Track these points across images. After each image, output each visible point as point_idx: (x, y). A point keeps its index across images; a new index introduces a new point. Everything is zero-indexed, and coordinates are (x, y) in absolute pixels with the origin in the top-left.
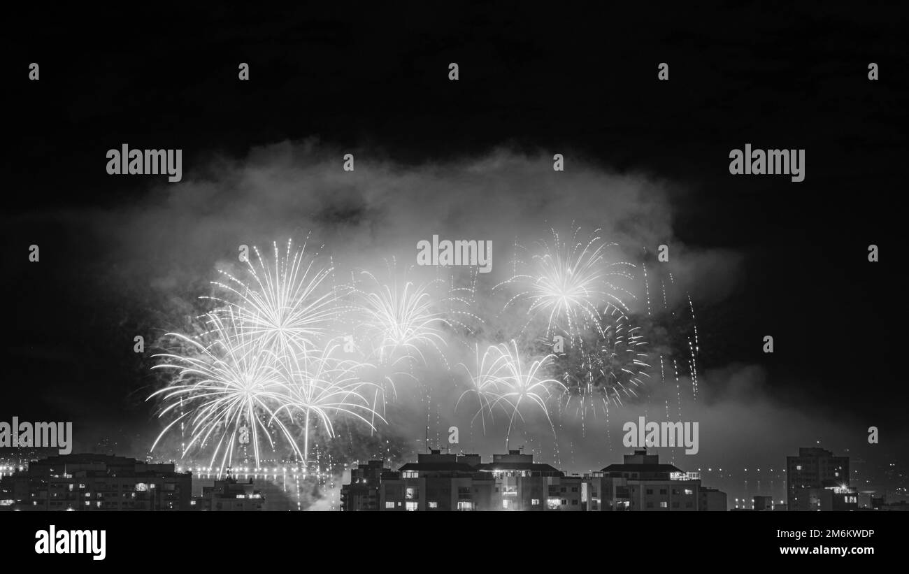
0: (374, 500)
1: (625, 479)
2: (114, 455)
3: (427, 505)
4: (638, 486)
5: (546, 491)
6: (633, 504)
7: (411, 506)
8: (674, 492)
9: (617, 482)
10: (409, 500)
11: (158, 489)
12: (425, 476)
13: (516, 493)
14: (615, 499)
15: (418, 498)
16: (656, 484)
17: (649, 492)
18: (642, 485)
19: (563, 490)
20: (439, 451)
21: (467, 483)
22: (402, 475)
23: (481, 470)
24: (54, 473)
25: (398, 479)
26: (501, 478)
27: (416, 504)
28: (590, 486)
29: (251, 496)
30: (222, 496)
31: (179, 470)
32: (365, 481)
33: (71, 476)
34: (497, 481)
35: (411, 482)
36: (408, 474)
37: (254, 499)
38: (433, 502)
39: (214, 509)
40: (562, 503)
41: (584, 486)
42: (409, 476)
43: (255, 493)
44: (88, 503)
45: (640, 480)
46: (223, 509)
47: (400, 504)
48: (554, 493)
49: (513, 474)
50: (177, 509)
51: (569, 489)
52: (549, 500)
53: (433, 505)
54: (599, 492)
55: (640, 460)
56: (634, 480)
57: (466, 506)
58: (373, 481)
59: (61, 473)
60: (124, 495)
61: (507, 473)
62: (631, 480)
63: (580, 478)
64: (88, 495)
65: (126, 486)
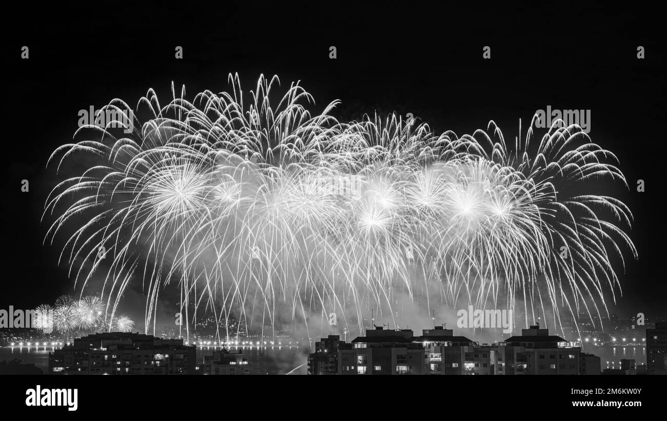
0: (333, 365)
1: (523, 347)
2: (138, 333)
3: (374, 368)
4: (534, 353)
5: (463, 357)
6: (530, 366)
7: (361, 370)
8: (560, 356)
9: (517, 350)
10: (360, 365)
11: (171, 358)
12: (372, 346)
13: (440, 359)
14: (516, 363)
15: (366, 363)
16: (548, 351)
17: (542, 357)
18: (536, 353)
19: (477, 356)
20: (381, 328)
21: (403, 351)
22: (354, 346)
23: (413, 342)
24: (93, 347)
25: (351, 349)
26: (429, 348)
27: (365, 367)
28: (496, 353)
29: (240, 363)
30: (218, 363)
31: (187, 343)
32: (326, 351)
33: (105, 349)
34: (426, 350)
35: (361, 351)
36: (358, 346)
37: (243, 365)
38: (378, 366)
39: (213, 373)
40: (476, 366)
41: (492, 353)
42: (359, 347)
43: (244, 360)
44: (119, 369)
45: (535, 348)
46: (221, 373)
47: (353, 368)
48: (469, 359)
49: (438, 345)
50: (186, 373)
51: (480, 356)
52: (465, 364)
53: (378, 368)
54: (504, 358)
55: (535, 333)
56: (529, 348)
57: (403, 369)
58: (332, 351)
59: (98, 347)
60: (146, 363)
61: (433, 344)
62: (527, 348)
63: (489, 347)
64: (119, 363)
65: (147, 356)
